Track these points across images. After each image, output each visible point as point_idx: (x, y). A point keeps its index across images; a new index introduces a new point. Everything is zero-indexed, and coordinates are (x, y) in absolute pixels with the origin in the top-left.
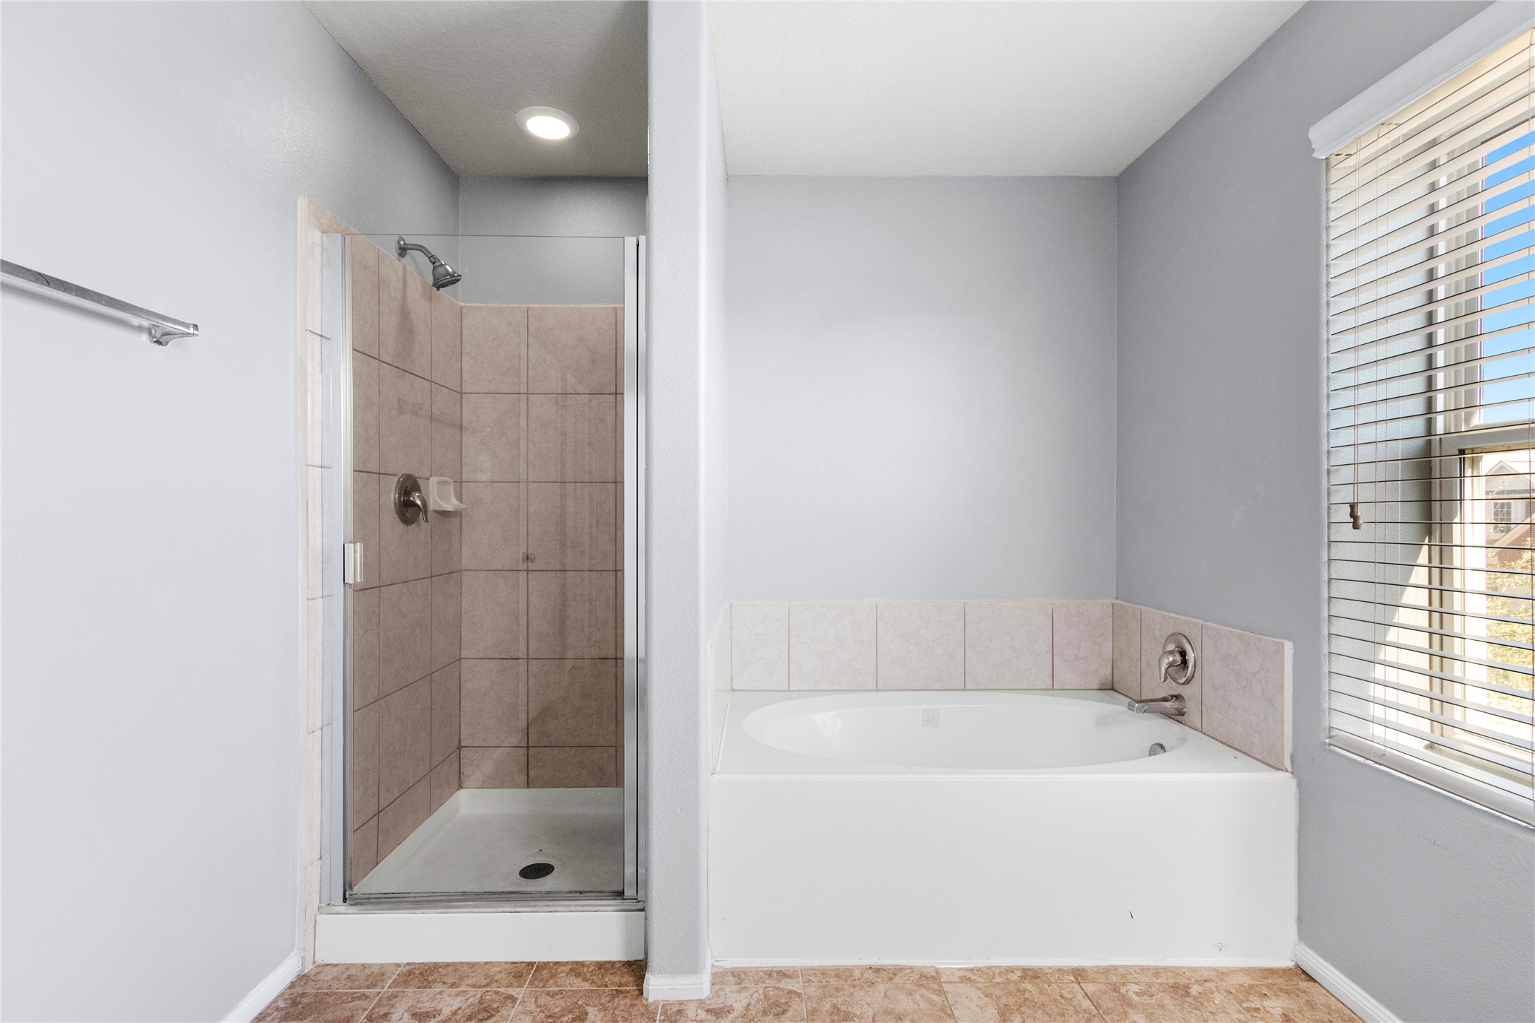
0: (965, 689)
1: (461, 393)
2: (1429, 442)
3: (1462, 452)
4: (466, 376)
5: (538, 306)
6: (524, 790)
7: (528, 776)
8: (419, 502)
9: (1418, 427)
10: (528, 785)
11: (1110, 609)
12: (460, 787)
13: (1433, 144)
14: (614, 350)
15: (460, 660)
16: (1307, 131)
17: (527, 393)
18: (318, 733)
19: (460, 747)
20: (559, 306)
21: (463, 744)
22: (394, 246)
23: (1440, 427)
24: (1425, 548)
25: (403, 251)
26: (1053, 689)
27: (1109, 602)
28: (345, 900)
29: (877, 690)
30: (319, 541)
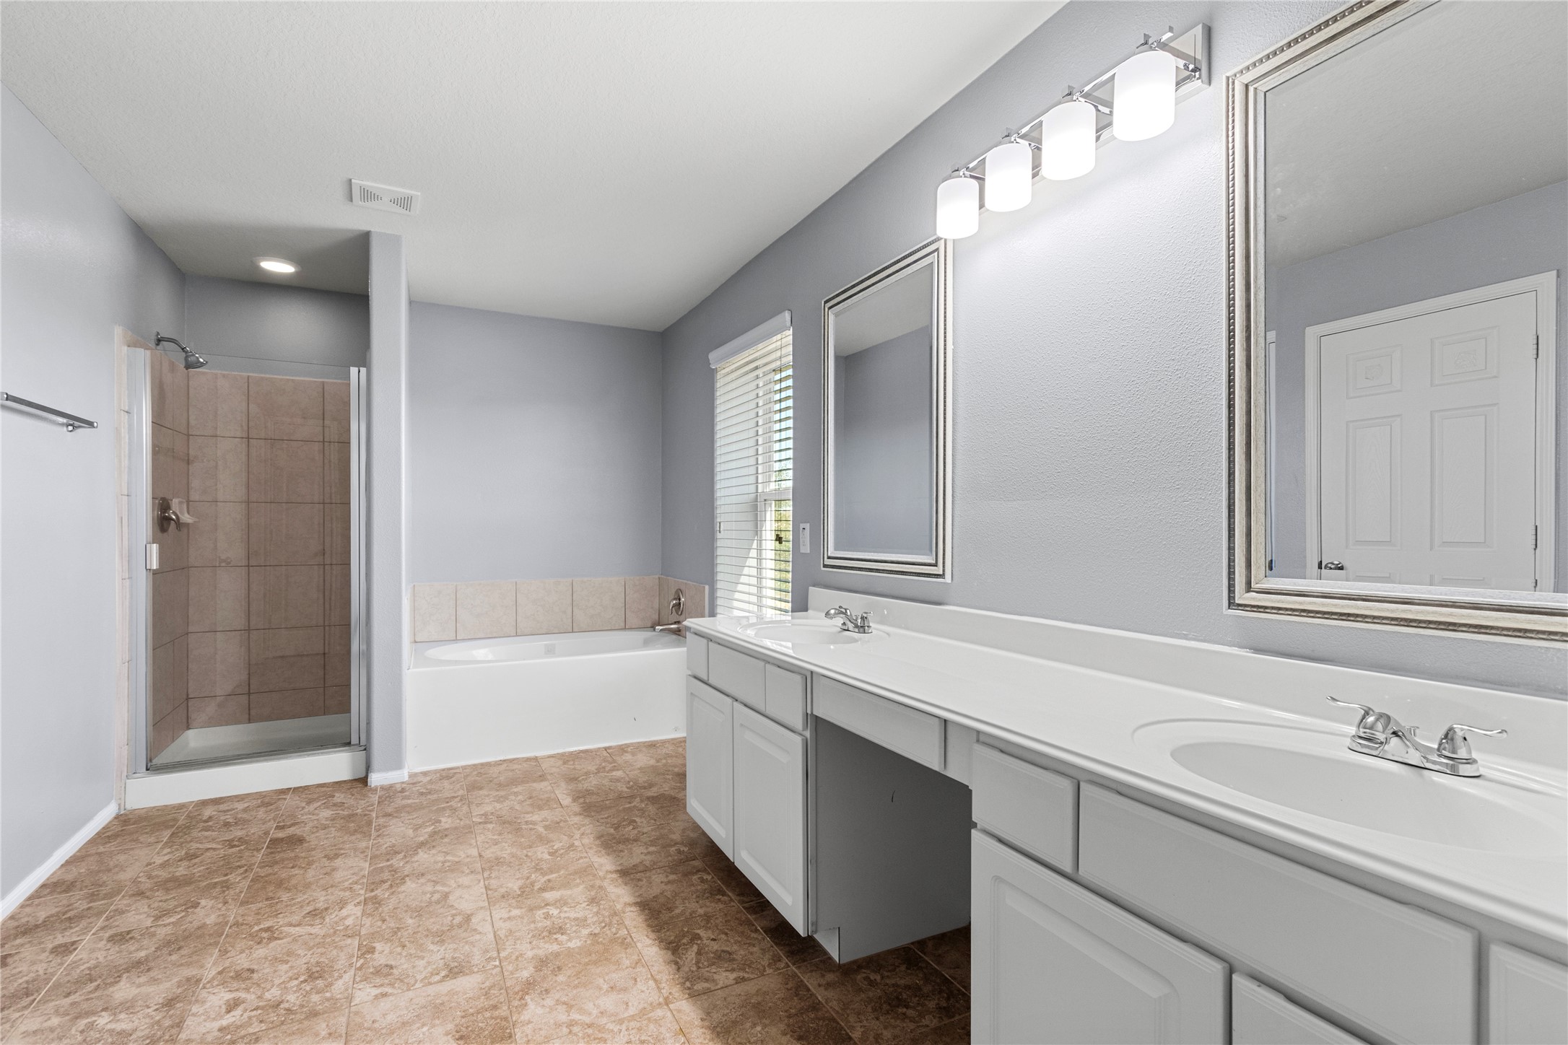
0: (573, 632)
1: (188, 435)
2: (757, 495)
3: (765, 500)
4: (193, 422)
5: (256, 375)
6: (246, 725)
7: (249, 714)
8: (174, 517)
9: (752, 489)
10: (250, 721)
11: (657, 581)
12: (188, 728)
13: (757, 368)
14: (322, 411)
15: (187, 634)
16: (708, 354)
17: (248, 438)
18: (127, 664)
19: (188, 699)
20: (275, 376)
21: (190, 697)
22: (154, 337)
23: (760, 490)
24: (756, 541)
25: (159, 341)
26: (625, 629)
27: (657, 576)
28: (147, 770)
29: (517, 636)
30: (127, 543)
